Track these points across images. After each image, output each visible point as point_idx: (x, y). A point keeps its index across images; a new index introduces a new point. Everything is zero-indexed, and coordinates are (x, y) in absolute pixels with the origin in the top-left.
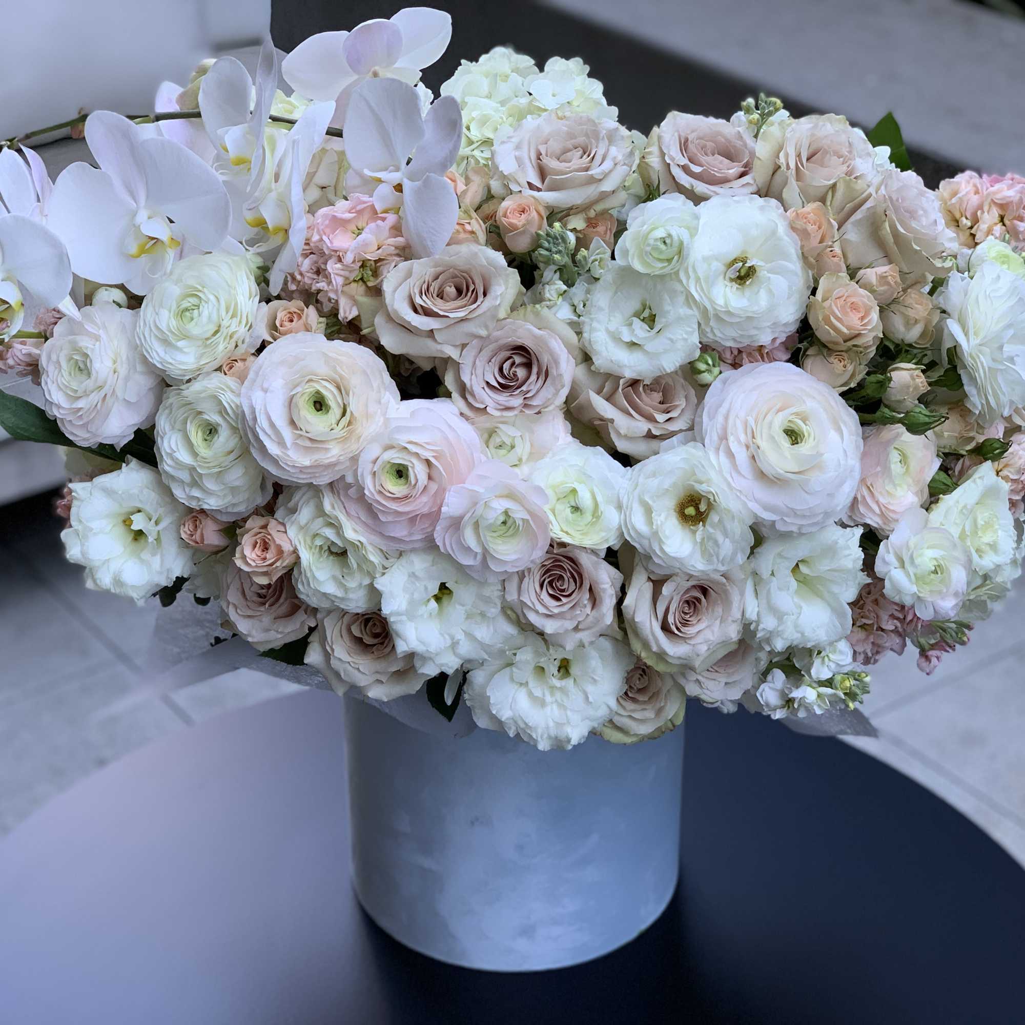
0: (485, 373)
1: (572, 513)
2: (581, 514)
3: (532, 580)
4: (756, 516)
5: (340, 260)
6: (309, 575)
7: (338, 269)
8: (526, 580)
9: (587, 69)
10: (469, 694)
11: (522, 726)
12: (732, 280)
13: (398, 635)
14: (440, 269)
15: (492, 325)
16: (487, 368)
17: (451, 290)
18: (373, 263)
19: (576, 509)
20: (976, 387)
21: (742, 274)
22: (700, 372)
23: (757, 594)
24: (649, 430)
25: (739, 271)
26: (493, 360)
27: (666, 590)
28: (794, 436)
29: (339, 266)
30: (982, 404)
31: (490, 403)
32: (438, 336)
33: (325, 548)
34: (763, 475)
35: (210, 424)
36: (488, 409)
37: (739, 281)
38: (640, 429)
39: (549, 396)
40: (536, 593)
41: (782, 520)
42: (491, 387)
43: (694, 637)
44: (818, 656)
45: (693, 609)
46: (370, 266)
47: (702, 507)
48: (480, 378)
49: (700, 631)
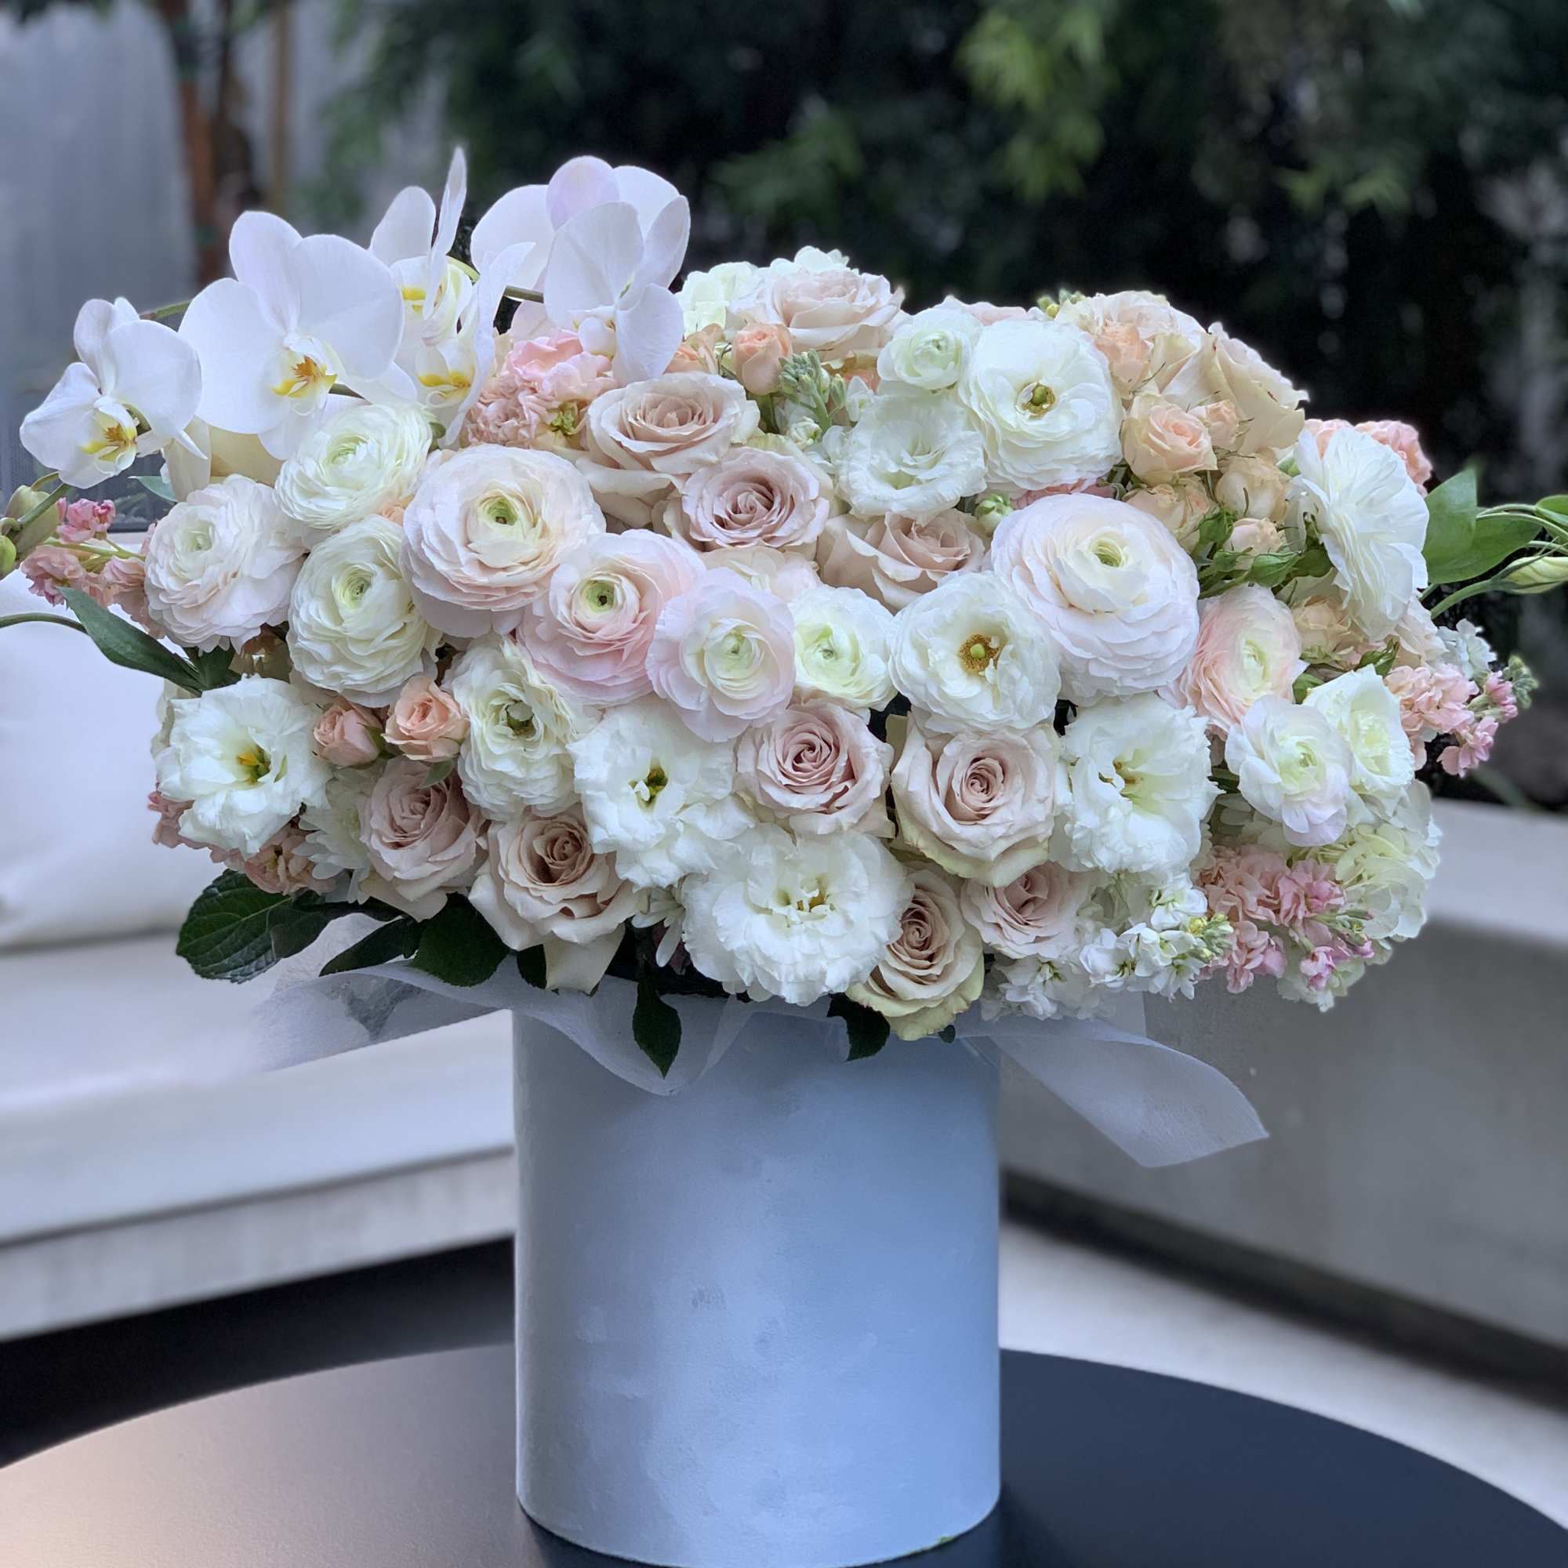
0: (715, 507)
1: (825, 657)
2: (837, 659)
3: (772, 748)
4: (1063, 653)
5: (534, 391)
6: (480, 749)
7: (533, 402)
8: (765, 747)
9: (847, 259)
10: (689, 933)
11: (760, 962)
12: (1025, 407)
13: (595, 822)
14: (660, 397)
15: (723, 450)
16: (716, 502)
17: (673, 416)
18: (575, 405)
19: (830, 653)
20: (1343, 556)
21: (1037, 396)
22: (988, 511)
23: (1071, 785)
24: (924, 573)
25: (1033, 391)
26: (725, 494)
27: (949, 750)
28: (1107, 560)
29: (533, 397)
30: (1354, 580)
31: (720, 536)
32: (656, 463)
33: (503, 714)
34: (1071, 606)
35: (361, 579)
36: (718, 542)
37: (1033, 407)
38: (912, 573)
39: (796, 527)
40: (779, 763)
41: (1096, 660)
42: (722, 523)
43: (987, 815)
44: (1159, 901)
45: (985, 786)
46: (573, 409)
47: (993, 645)
48: (708, 512)
49: (995, 809)
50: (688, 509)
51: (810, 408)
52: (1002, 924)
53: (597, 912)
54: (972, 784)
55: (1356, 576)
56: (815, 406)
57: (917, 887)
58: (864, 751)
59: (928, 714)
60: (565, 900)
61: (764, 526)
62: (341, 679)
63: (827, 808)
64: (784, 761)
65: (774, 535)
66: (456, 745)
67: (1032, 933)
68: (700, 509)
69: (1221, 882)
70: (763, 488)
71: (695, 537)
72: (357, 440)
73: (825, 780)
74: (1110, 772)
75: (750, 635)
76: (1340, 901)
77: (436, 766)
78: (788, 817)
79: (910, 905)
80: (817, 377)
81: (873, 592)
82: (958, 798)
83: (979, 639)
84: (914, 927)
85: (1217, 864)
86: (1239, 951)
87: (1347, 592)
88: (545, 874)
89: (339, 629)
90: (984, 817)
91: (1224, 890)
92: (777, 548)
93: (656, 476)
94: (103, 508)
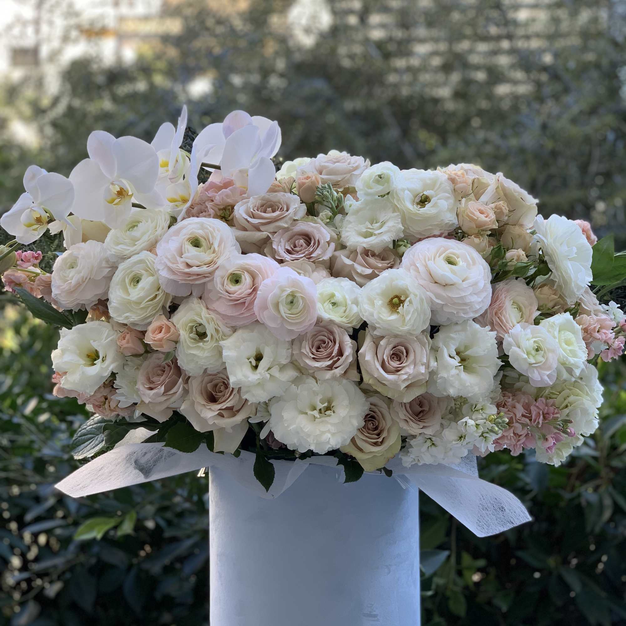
0: (286, 245)
1: (332, 306)
2: (337, 306)
3: (307, 342)
4: (432, 301)
5: (212, 201)
6: (184, 344)
7: (212, 205)
8: (304, 342)
11: (302, 434)
12: (418, 204)
14: (264, 202)
15: (290, 222)
16: (287, 244)
17: (270, 209)
18: (230, 207)
19: (334, 304)
20: (554, 265)
21: (423, 199)
22: (400, 246)
23: (437, 359)
24: (373, 271)
25: (421, 197)
26: (290, 240)
27: (383, 343)
28: (450, 262)
29: (212, 203)
31: (287, 257)
32: (262, 228)
33: (194, 329)
34: (436, 283)
35: (138, 277)
36: (286, 259)
37: (421, 204)
38: (369, 271)
39: (320, 253)
40: (310, 349)
41: (446, 305)
42: (289, 252)
43: (401, 370)
44: (475, 409)
45: (399, 358)
46: (229, 209)
47: (402, 298)
48: (283, 247)
49: (403, 367)
50: (274, 246)
51: (329, 207)
52: (408, 420)
53: (234, 415)
54: (393, 358)
55: (560, 274)
56: (331, 207)
57: (371, 404)
58: (345, 343)
59: (375, 328)
60: (220, 410)
61: (306, 252)
62: (129, 318)
63: (330, 367)
64: (313, 347)
65: (311, 256)
66: (174, 344)
67: (422, 425)
68: (279, 247)
69: (506, 407)
70: (307, 238)
71: (277, 257)
72: (139, 222)
73: (329, 356)
74: (454, 354)
75: (298, 295)
76: (558, 415)
77: (167, 354)
78: (314, 372)
79: (367, 412)
80: (331, 194)
81: (352, 279)
82: (387, 363)
83: (397, 297)
84: (370, 422)
85: (504, 399)
86: (515, 437)
87: (556, 281)
88: (213, 399)
89: (128, 298)
90: (399, 371)
91: (507, 410)
92: (312, 262)
93: (262, 233)
94: (37, 254)
